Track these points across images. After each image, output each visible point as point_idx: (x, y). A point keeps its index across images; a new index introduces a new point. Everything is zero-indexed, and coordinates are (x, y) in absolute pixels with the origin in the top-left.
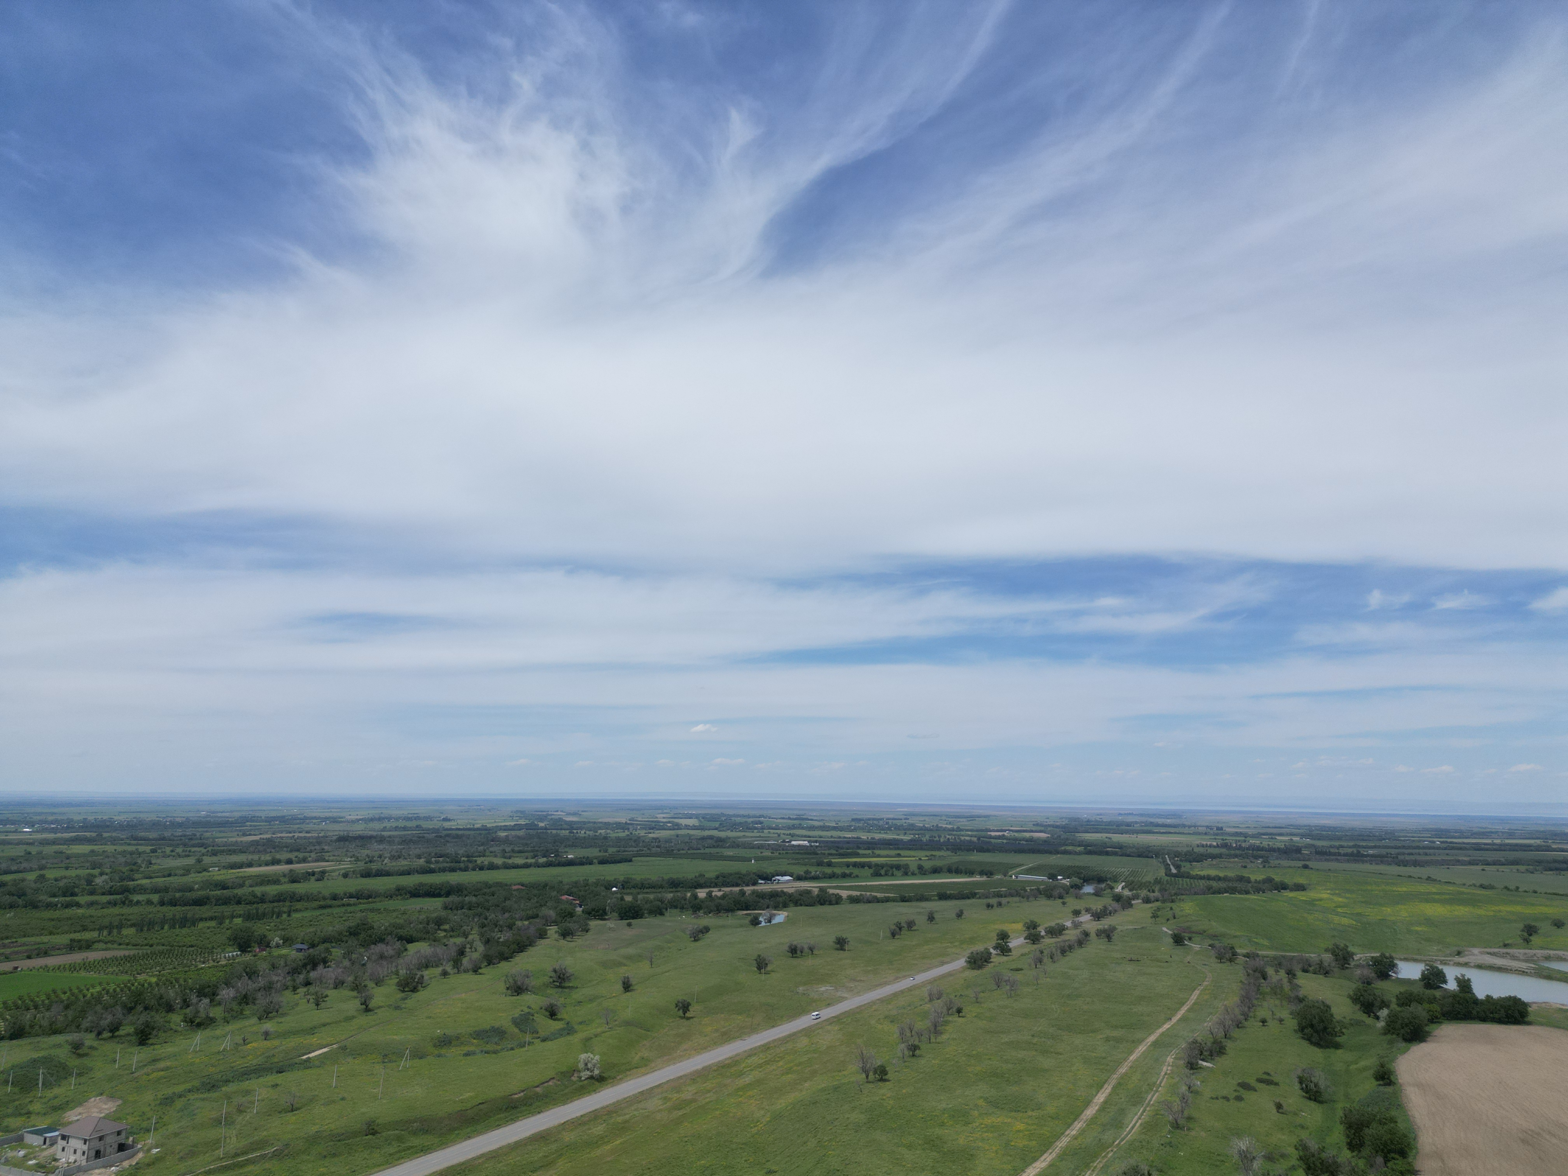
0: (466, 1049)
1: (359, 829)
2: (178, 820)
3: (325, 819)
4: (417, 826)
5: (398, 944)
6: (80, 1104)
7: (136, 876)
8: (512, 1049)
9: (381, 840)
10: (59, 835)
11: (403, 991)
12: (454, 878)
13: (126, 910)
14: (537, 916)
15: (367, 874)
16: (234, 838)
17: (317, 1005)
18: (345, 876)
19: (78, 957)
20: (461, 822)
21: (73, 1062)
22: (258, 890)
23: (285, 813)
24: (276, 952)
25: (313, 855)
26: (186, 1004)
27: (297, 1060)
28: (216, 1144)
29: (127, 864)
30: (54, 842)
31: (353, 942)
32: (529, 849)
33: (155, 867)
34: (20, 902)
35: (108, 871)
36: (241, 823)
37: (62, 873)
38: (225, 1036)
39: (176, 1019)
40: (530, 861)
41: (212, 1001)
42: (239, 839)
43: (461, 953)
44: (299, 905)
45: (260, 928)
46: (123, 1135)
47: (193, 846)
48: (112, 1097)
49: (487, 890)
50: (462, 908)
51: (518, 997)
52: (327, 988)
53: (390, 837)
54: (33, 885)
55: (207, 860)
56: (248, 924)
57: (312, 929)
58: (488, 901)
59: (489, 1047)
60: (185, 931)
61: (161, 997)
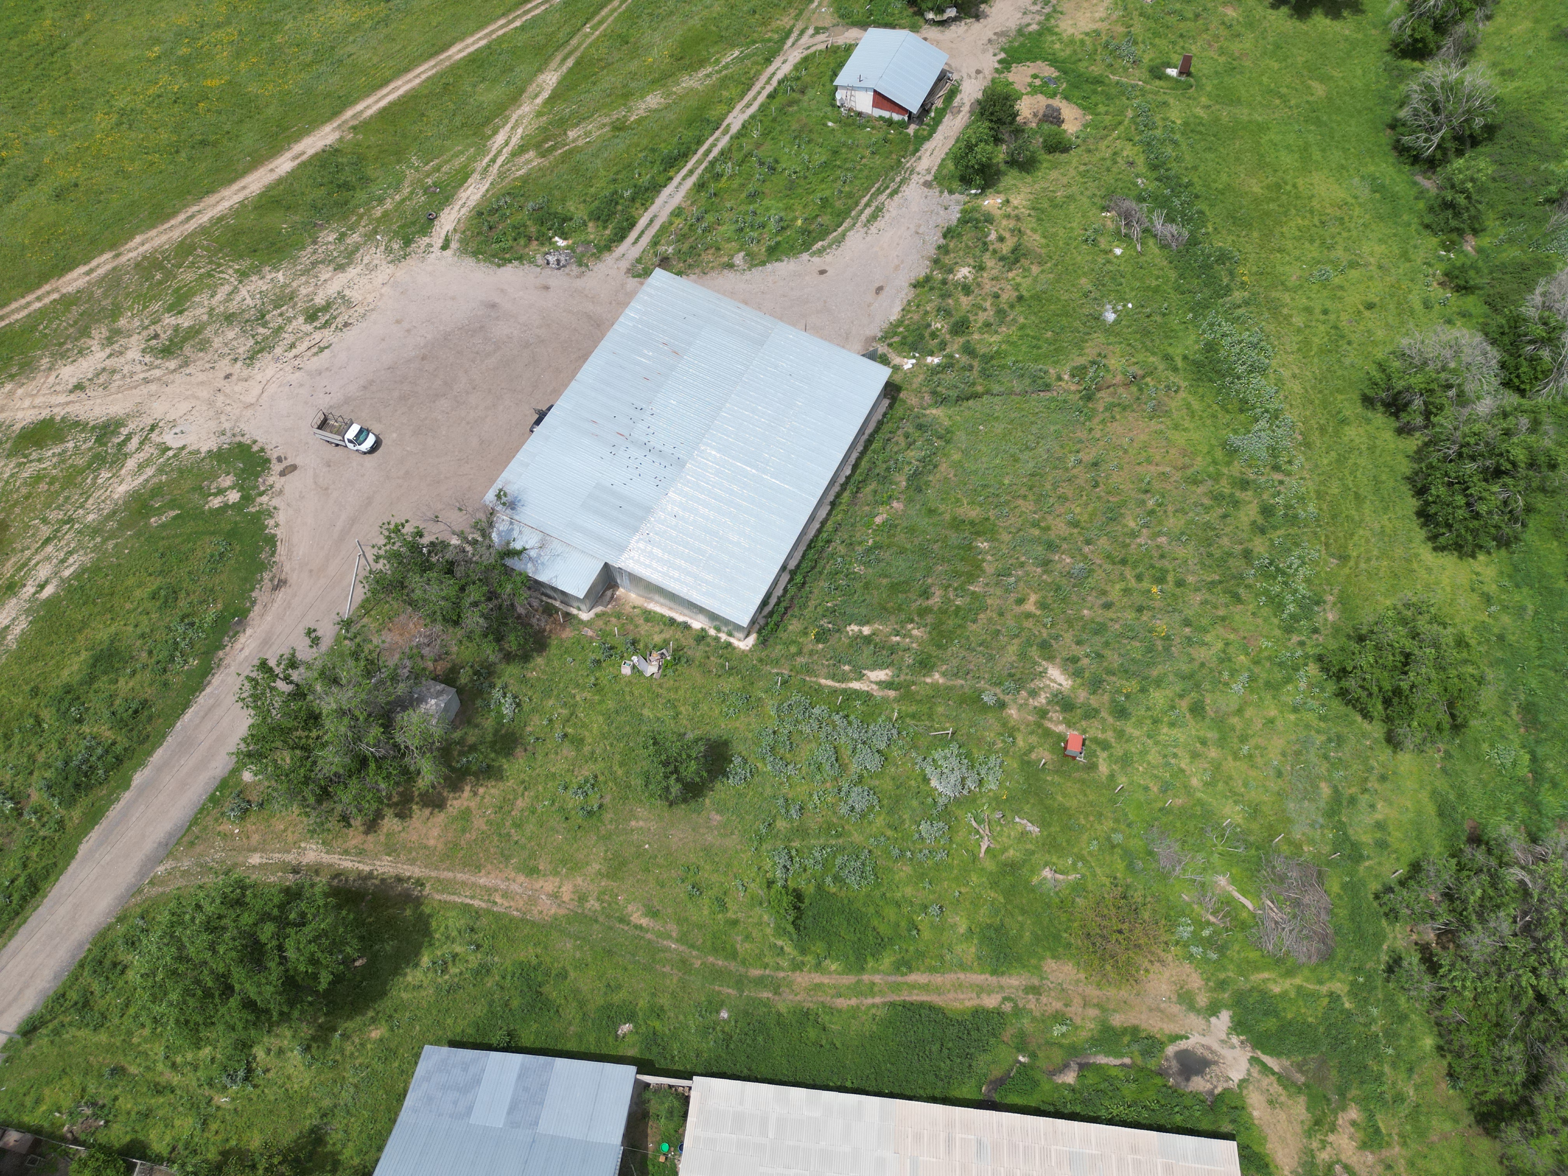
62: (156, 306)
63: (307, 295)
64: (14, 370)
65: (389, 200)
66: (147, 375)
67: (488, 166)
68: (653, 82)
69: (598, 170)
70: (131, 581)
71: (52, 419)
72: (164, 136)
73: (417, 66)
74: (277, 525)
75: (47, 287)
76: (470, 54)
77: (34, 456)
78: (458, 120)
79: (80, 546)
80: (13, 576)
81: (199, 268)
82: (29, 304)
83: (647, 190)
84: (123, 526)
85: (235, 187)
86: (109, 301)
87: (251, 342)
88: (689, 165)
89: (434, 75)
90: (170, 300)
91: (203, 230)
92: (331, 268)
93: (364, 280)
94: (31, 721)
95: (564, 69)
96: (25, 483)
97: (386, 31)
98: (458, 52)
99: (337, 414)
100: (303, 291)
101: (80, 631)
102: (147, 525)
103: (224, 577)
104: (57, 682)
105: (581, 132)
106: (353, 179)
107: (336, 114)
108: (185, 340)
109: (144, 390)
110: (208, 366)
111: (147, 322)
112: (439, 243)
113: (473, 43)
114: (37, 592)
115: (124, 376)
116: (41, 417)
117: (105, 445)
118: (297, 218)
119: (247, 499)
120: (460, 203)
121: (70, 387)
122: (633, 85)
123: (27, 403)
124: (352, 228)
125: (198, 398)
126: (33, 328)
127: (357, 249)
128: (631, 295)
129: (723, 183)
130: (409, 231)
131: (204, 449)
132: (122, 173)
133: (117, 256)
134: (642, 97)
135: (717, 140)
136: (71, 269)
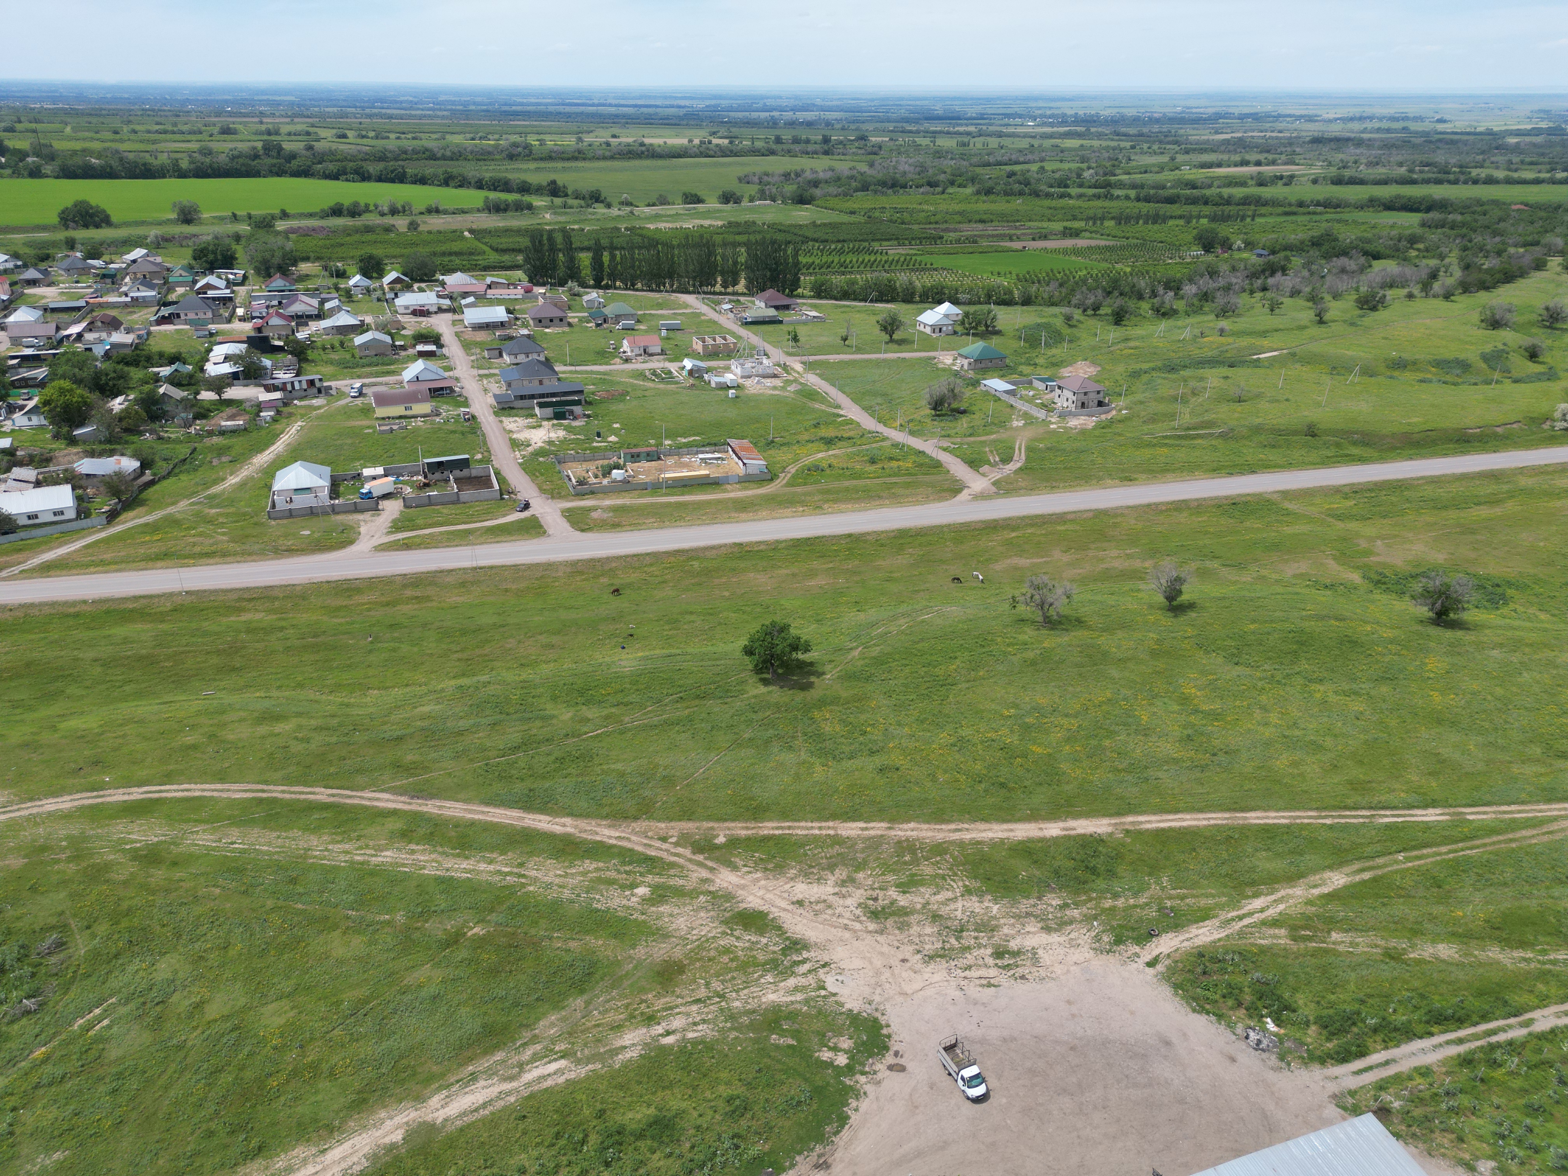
0: (1421, 376)
1: (1336, 130)
2: (1156, 115)
3: (1299, 118)
4: (1404, 128)
5: (1362, 260)
6: (1070, 365)
7: (1118, 171)
8: (1475, 384)
9: (1359, 143)
10: (1055, 129)
11: (1362, 309)
12: (1438, 192)
13: (1107, 204)
14: (1536, 243)
15: (1338, 181)
16: (1204, 135)
17: (1272, 310)
18: (1315, 182)
19: (1069, 243)
20: (1460, 124)
21: (1066, 331)
22: (1226, 192)
23: (1258, 109)
24: (1237, 255)
25: (1283, 157)
26: (1154, 294)
27: (1248, 359)
28: (1172, 416)
29: (1110, 159)
30: (1051, 136)
31: (1314, 253)
32: (1546, 160)
33: (1134, 163)
34: (1027, 190)
35: (1094, 165)
36: (1213, 120)
37: (1058, 165)
38: (1185, 327)
39: (1145, 306)
40: (1543, 175)
41: (1176, 294)
42: (1211, 138)
43: (1434, 276)
44: (1263, 210)
45: (1224, 230)
46: (1102, 394)
47: (1169, 143)
48: (1094, 363)
49: (1479, 209)
50: (1443, 227)
51: (1494, 332)
52: (1283, 295)
53: (1369, 140)
54: (1035, 175)
55: (1180, 158)
56: (1213, 225)
57: (1274, 236)
58: (1476, 221)
59: (1448, 378)
60: (1156, 227)
61: (1134, 286)
62: (891, 878)
63: (1006, 935)
64: (771, 866)
65: (1123, 900)
66: (850, 923)
67: (1233, 920)
68: (1453, 934)
69: (1348, 982)
70: (724, 1075)
71: (767, 914)
72: (978, 767)
73: (1211, 812)
74: (856, 1110)
75: (831, 824)
76: (1266, 824)
77: (736, 933)
78: (1224, 870)
79: (714, 1021)
80: (659, 1011)
81: (940, 868)
82: (812, 828)
83: (1396, 1029)
84: (752, 1027)
85: (1005, 826)
86: (863, 856)
87: (939, 945)
88: (1461, 1033)
89: (1222, 825)
90: (904, 879)
91: (961, 844)
92: (1039, 925)
93: (1061, 951)
94: (581, 1136)
95: (1357, 878)
96: (716, 949)
97: (1199, 775)
98: (1255, 818)
99: (967, 1047)
100: (1006, 930)
101: (664, 1088)
102: (768, 1038)
103: (787, 1124)
104: (618, 1118)
105: (1348, 940)
106: (1102, 869)
107: (1119, 814)
108: (893, 914)
109: (839, 933)
110: (896, 944)
111: (876, 885)
112: (1148, 958)
113: (1275, 818)
114: (662, 1035)
115: (834, 914)
116: (761, 908)
117: (785, 956)
118: (1037, 873)
119: (849, 1069)
120: (1187, 936)
121: (795, 899)
122: (1428, 926)
123: (761, 893)
124: (1077, 905)
125: (871, 963)
126: (802, 845)
127: (1071, 922)
128: (1326, 1123)
129: (1499, 1073)
130: (1126, 933)
131: (848, 1006)
132: (933, 777)
133: (890, 828)
134: (1433, 942)
135: (1510, 1027)
136: (854, 821)
